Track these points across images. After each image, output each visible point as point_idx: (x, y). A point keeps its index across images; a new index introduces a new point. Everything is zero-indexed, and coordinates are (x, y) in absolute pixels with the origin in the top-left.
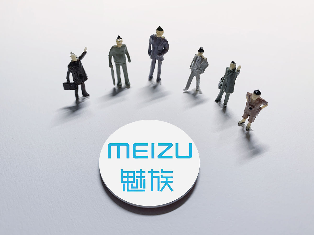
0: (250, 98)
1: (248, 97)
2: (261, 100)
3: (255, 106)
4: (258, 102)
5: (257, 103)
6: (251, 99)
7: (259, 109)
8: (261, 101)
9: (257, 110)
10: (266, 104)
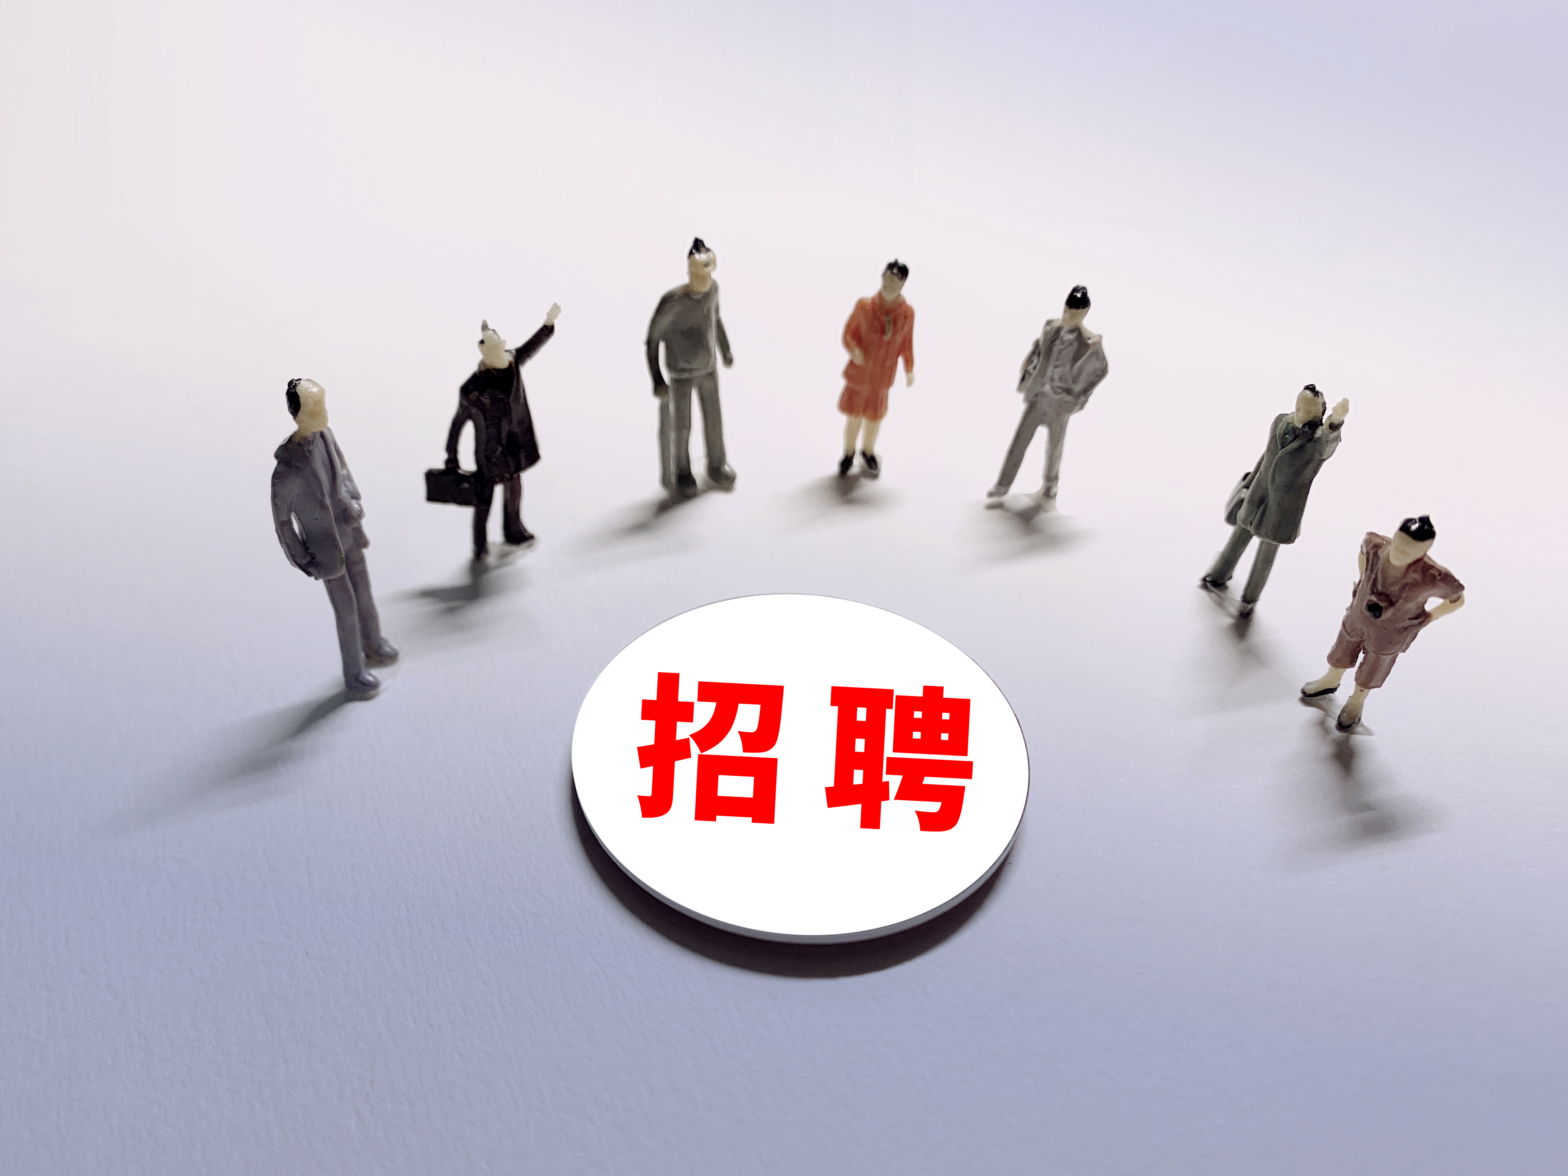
0: (1378, 559)
1: (1368, 553)
2: (1432, 571)
3: (1399, 597)
4: (1415, 576)
5: (1410, 581)
6: (1380, 563)
7: (1416, 618)
8: (1434, 577)
9: (1407, 623)
10: (1455, 596)
